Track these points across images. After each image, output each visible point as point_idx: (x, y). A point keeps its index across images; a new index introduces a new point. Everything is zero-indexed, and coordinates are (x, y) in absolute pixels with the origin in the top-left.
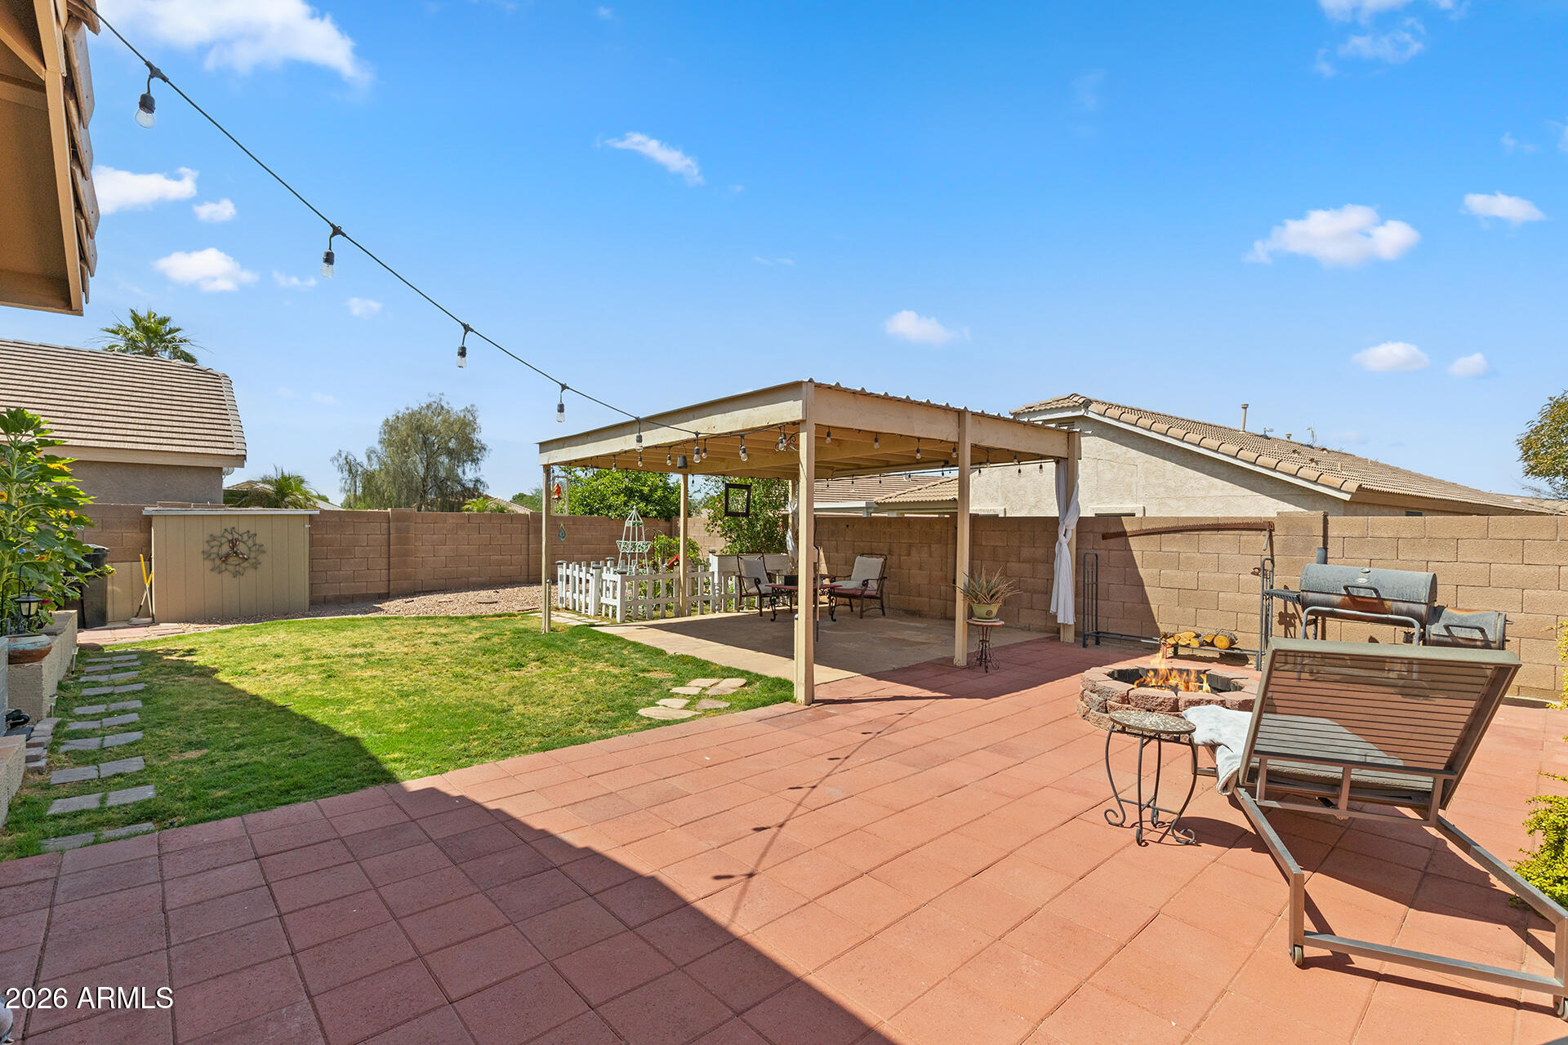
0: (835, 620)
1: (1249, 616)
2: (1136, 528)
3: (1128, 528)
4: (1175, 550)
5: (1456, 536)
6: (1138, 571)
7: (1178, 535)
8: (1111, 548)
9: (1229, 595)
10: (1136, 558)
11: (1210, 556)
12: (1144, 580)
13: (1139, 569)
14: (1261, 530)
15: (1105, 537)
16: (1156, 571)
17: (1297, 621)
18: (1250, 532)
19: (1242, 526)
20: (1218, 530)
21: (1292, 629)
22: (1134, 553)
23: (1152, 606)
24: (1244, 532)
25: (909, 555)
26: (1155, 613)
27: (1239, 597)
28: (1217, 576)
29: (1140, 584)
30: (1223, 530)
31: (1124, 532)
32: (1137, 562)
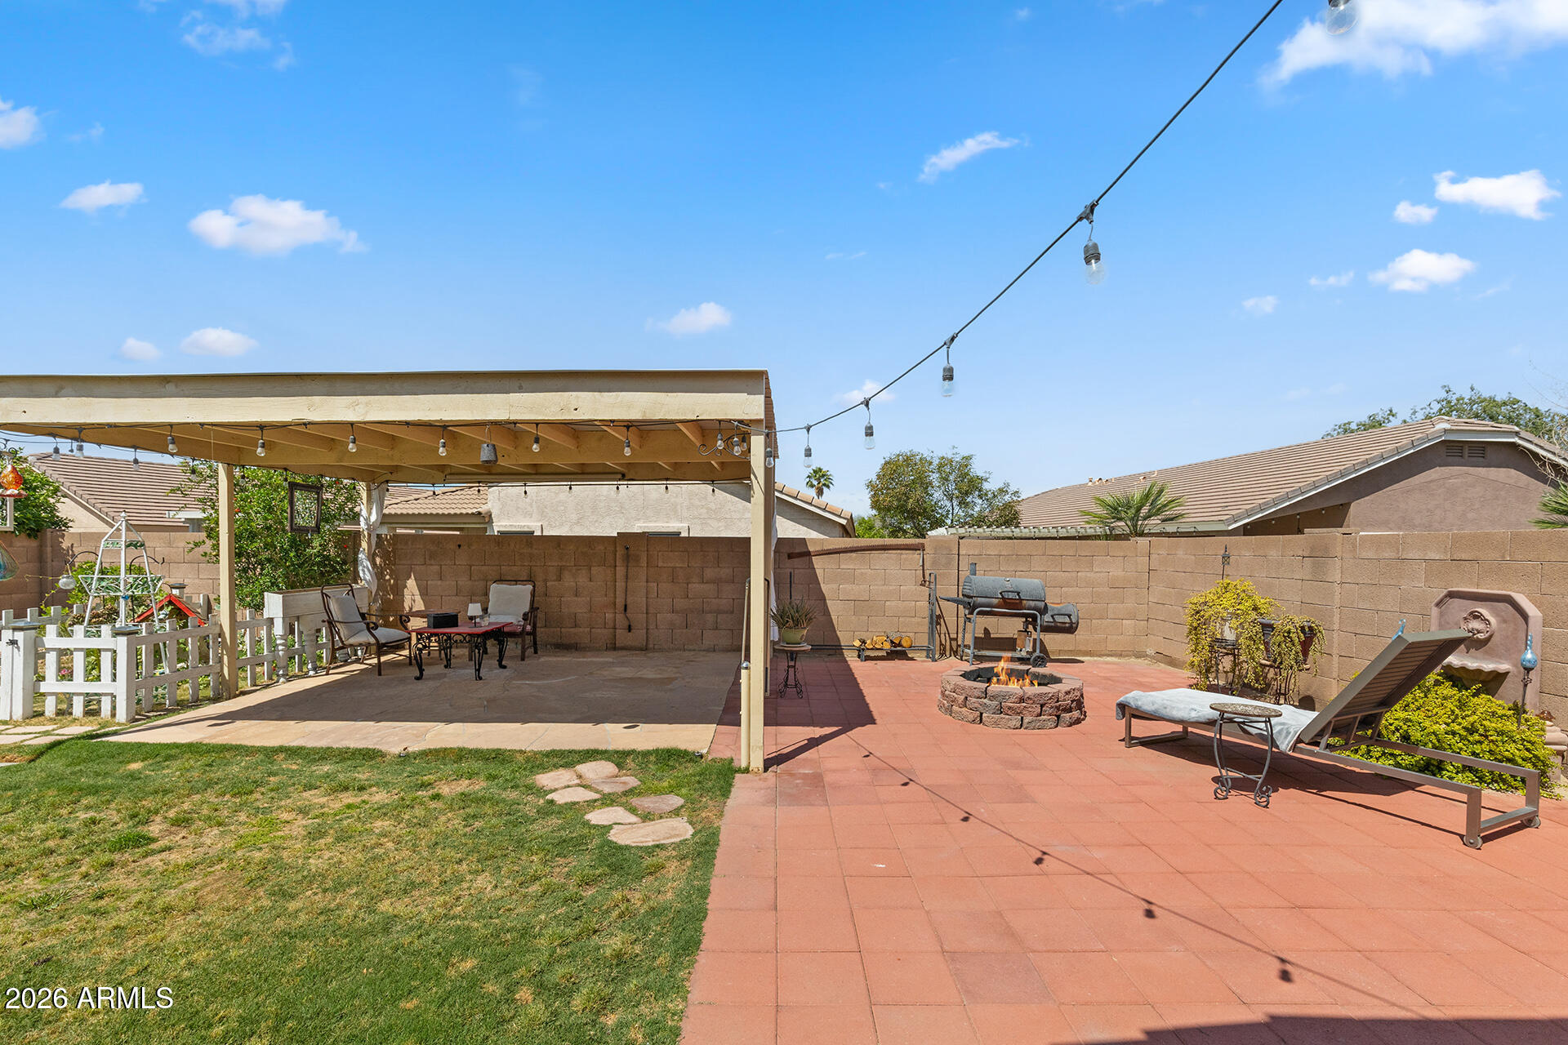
0: (505, 667)
1: (908, 619)
2: (818, 548)
3: (811, 549)
4: (851, 567)
5: (1031, 554)
6: (821, 588)
7: (854, 555)
8: (796, 567)
9: (894, 603)
10: (819, 577)
11: (878, 572)
12: (826, 595)
13: (822, 585)
14: (916, 550)
15: (791, 557)
16: (835, 586)
17: (942, 620)
18: (907, 552)
19: (902, 547)
20: (885, 550)
21: (938, 627)
22: (817, 571)
23: (833, 617)
24: (904, 552)
25: (559, 578)
26: (835, 622)
27: (900, 604)
28: (884, 588)
29: (822, 598)
30: (890, 549)
31: (808, 554)
32: (820, 579)
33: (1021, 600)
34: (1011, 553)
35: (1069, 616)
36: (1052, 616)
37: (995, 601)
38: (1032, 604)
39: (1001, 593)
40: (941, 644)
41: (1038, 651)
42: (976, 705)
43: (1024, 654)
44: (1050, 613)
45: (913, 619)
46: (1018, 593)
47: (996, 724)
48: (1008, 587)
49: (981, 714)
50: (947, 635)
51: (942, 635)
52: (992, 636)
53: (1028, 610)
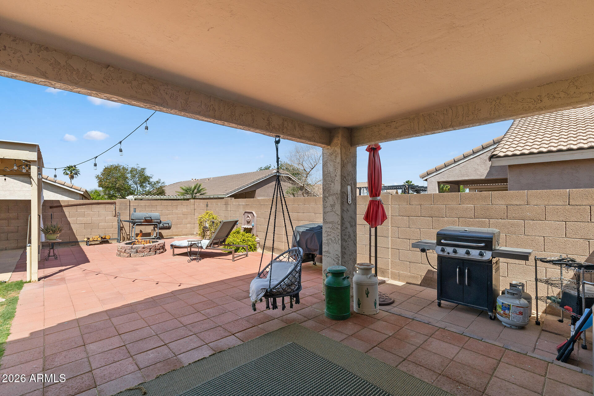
1: (109, 229)
2: (66, 204)
3: (62, 204)
4: (83, 211)
5: (156, 205)
6: (67, 219)
7: (84, 206)
8: (54, 211)
9: (103, 224)
10: (66, 215)
11: (96, 212)
12: (70, 222)
13: (68, 219)
14: (112, 204)
15: (51, 207)
16: (75, 219)
17: (123, 229)
19: (106, 203)
20: (99, 204)
21: (122, 231)
22: (66, 213)
23: (74, 231)
24: (107, 205)
26: (75, 233)
27: (106, 224)
28: (98, 218)
29: (69, 224)
30: (100, 204)
31: (61, 206)
32: (67, 216)
33: (152, 220)
34: (150, 205)
35: (168, 224)
36: (163, 224)
37: (142, 221)
38: (156, 221)
39: (144, 218)
40: (123, 237)
41: (158, 236)
42: (129, 252)
43: (153, 237)
44: (162, 223)
45: (111, 229)
46: (151, 218)
47: (135, 256)
48: (147, 215)
49: (130, 254)
50: (125, 234)
51: (124, 234)
52: (143, 232)
53: (154, 223)
